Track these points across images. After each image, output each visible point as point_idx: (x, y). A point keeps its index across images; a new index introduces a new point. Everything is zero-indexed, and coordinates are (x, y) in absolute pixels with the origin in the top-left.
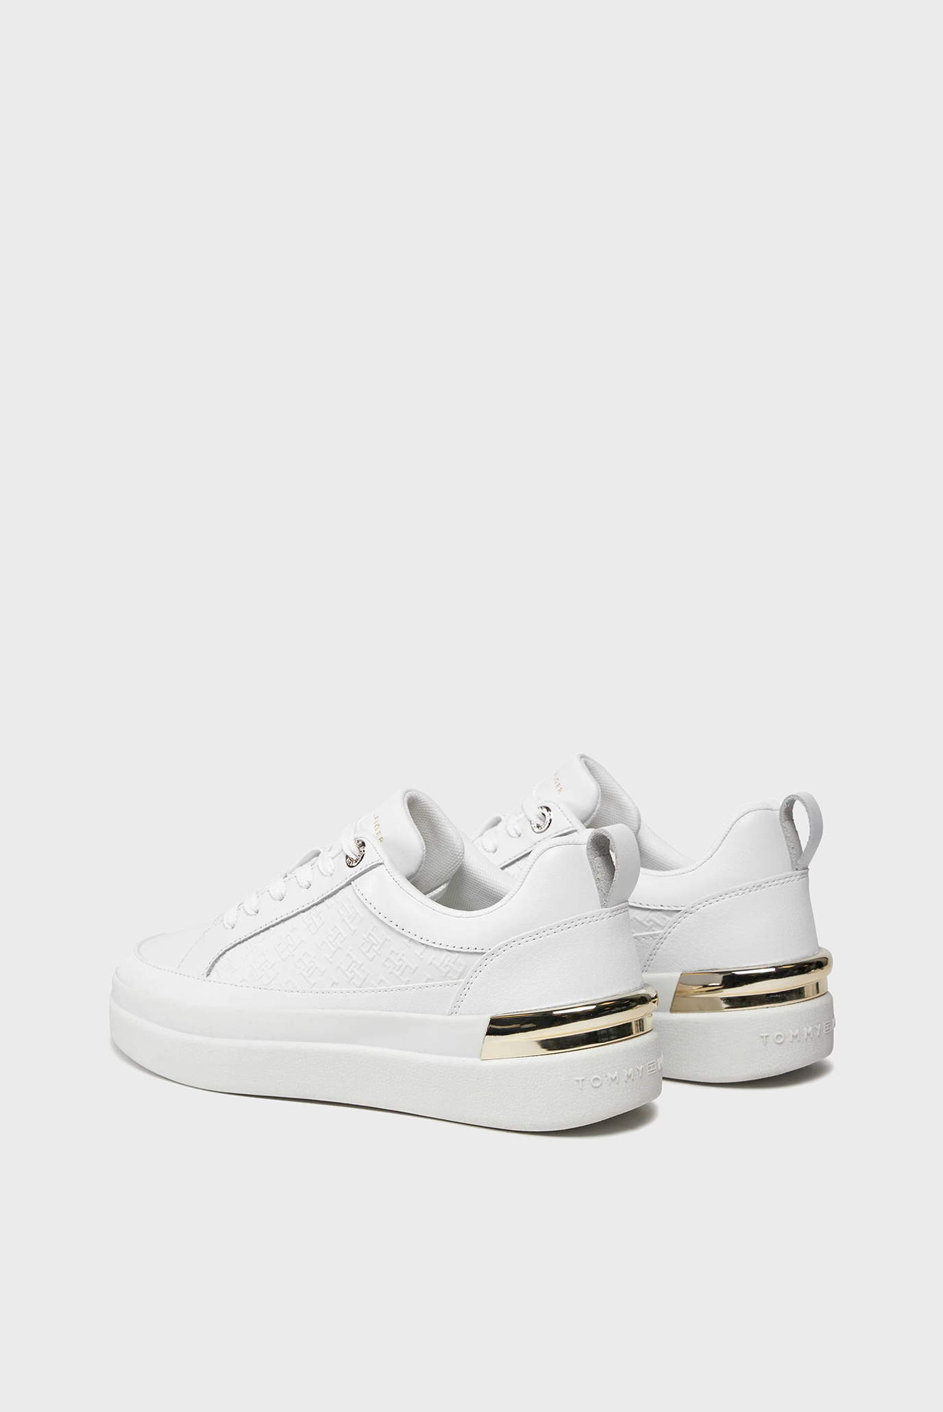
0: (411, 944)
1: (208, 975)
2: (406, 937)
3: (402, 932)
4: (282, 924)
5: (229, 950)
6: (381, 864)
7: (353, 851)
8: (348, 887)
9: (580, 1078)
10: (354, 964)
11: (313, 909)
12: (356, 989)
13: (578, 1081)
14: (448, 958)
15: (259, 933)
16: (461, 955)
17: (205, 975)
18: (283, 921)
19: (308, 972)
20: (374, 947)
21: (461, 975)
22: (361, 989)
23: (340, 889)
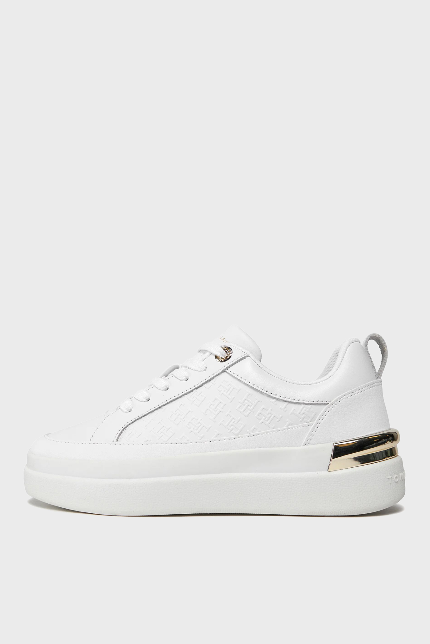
0: (278, 402)
1: (117, 441)
2: (274, 398)
3: (271, 395)
4: (171, 404)
5: (130, 424)
6: (247, 356)
7: (222, 354)
8: (222, 374)
9: (390, 477)
10: (234, 420)
11: (194, 391)
12: (235, 436)
13: (389, 479)
14: (304, 409)
15: (153, 411)
16: (313, 406)
17: (115, 440)
18: (172, 401)
19: (197, 430)
20: (249, 407)
21: (313, 419)
22: (238, 436)
23: (216, 376)
